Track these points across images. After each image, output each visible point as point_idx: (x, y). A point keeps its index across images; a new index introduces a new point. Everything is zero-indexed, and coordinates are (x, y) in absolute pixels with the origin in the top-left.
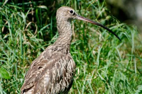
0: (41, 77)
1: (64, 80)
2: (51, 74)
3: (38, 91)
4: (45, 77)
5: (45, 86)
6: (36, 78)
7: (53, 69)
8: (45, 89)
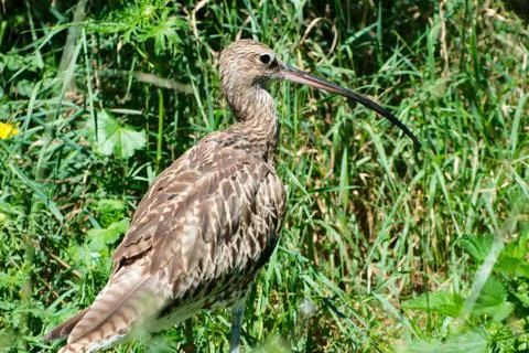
0: (173, 223)
1: (244, 236)
2: (204, 216)
3: (162, 266)
4: (186, 222)
5: (184, 250)
6: (161, 224)
7: (213, 198)
8: (185, 260)
